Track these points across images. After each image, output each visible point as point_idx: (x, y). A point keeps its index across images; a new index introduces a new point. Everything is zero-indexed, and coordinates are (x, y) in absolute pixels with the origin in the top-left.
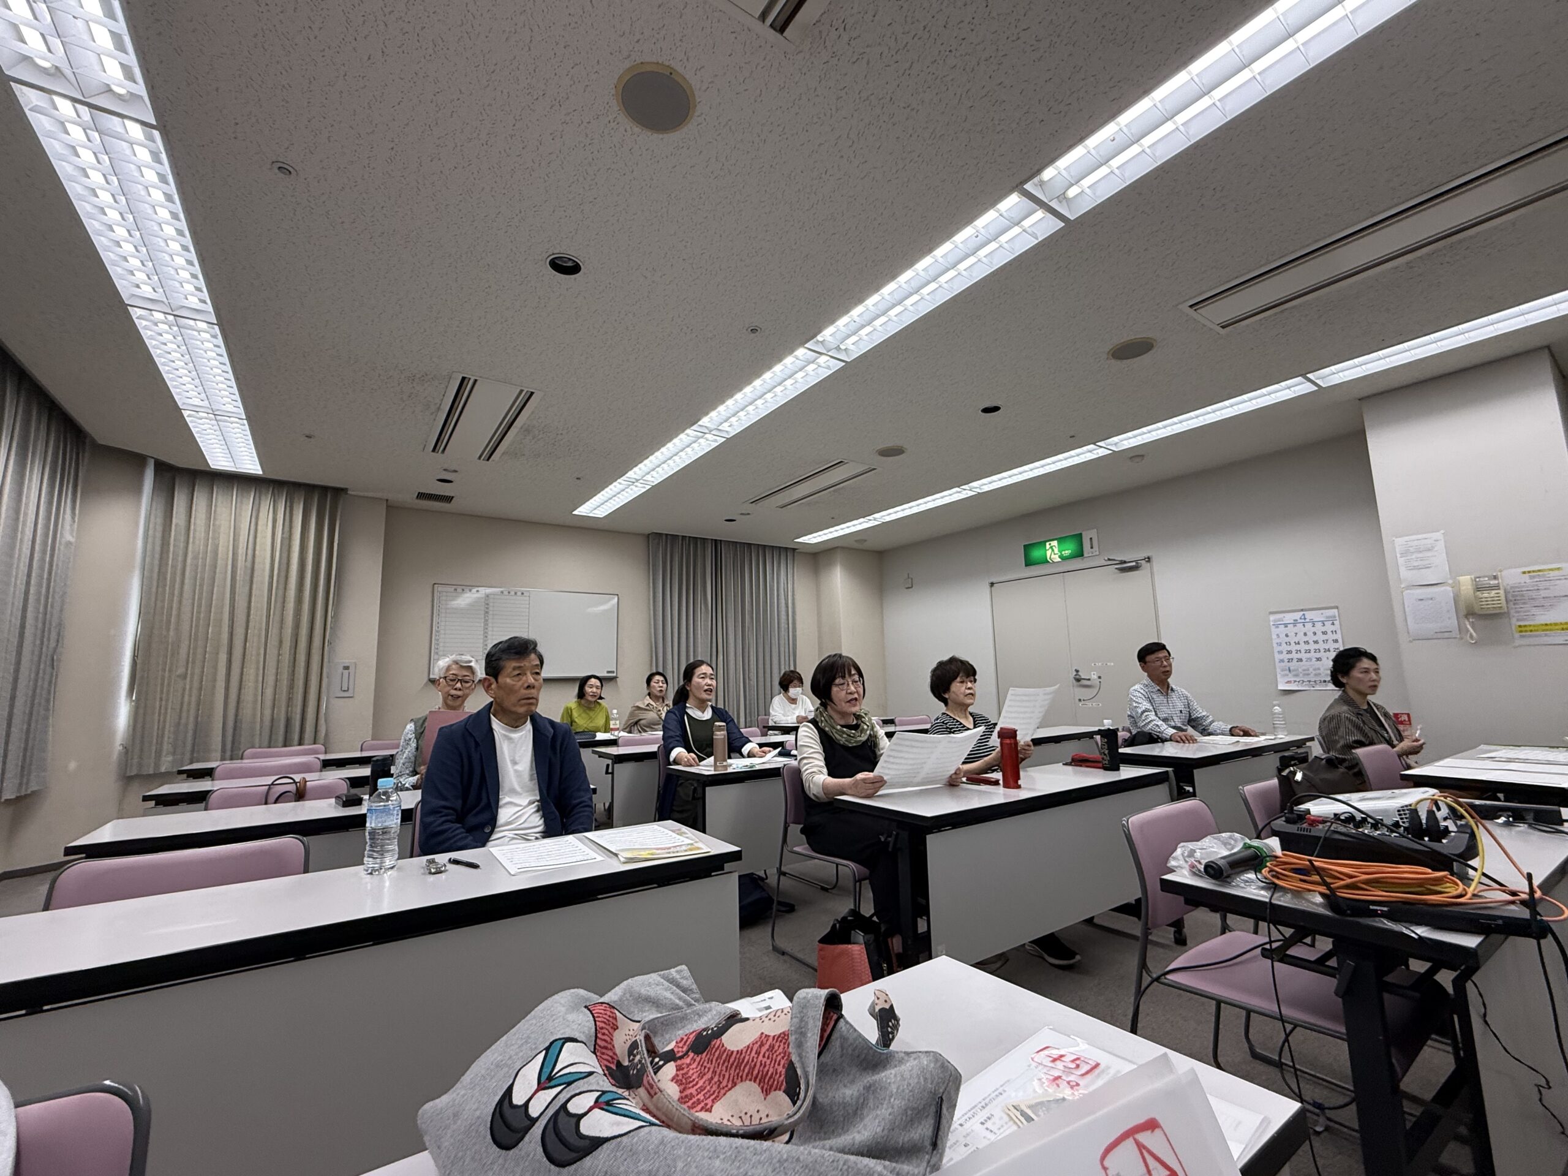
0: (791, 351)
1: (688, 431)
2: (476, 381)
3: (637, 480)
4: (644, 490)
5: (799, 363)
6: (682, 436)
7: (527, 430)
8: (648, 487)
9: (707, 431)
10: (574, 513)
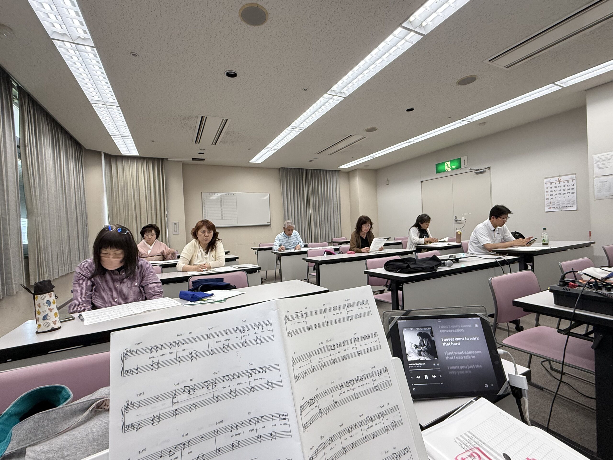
0: (322, 95)
1: (287, 128)
2: (206, 117)
3: (272, 148)
5: (326, 100)
6: (285, 130)
7: (227, 133)
8: (276, 150)
9: (295, 128)
10: (250, 162)
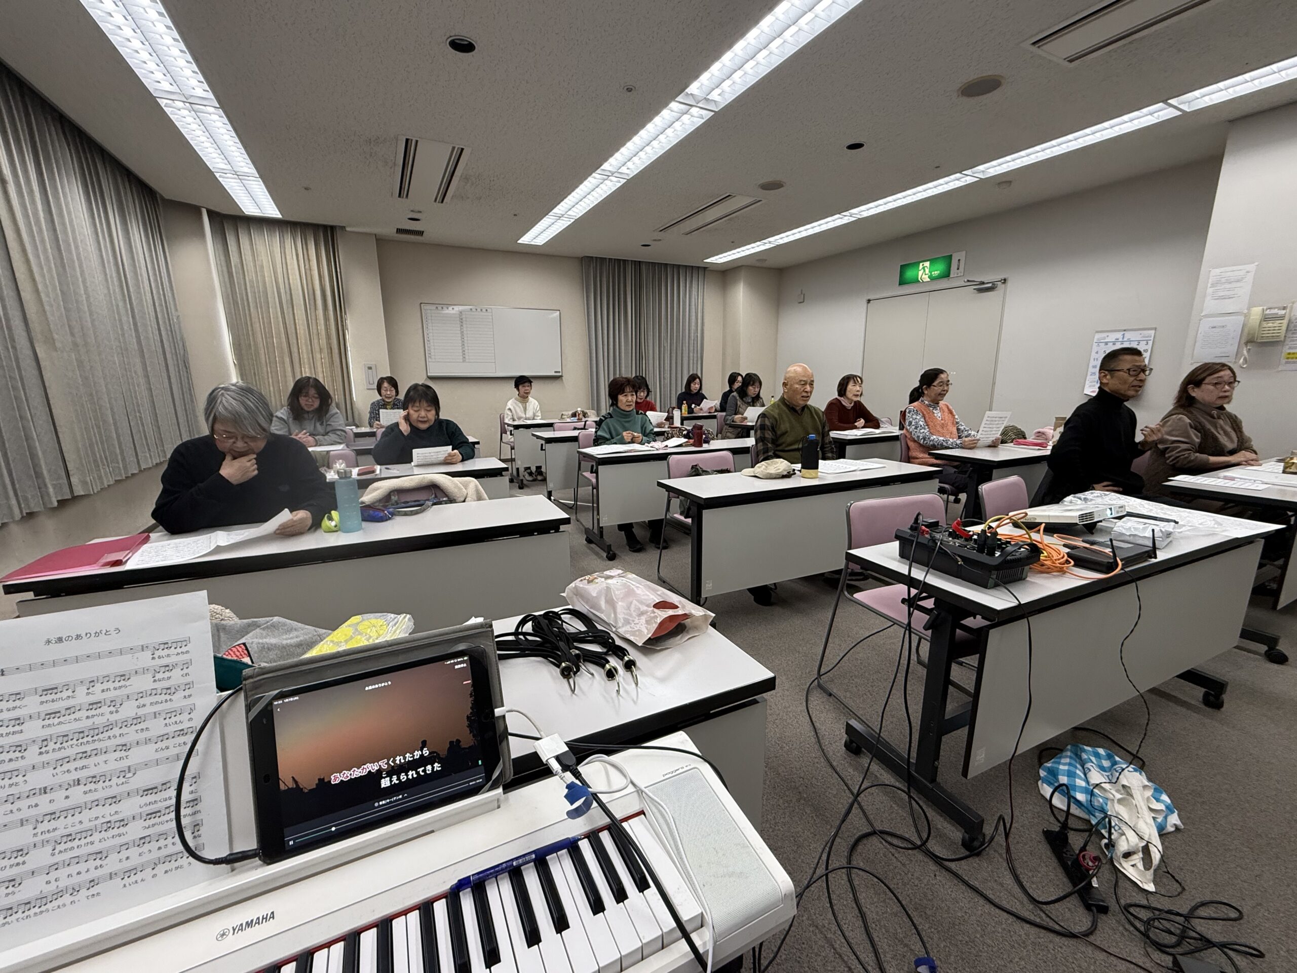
0: (665, 105)
1: (594, 175)
2: (417, 141)
3: (563, 215)
4: (570, 223)
5: (675, 115)
6: (590, 179)
7: (466, 178)
8: (573, 221)
9: (609, 174)
10: (519, 242)
